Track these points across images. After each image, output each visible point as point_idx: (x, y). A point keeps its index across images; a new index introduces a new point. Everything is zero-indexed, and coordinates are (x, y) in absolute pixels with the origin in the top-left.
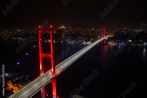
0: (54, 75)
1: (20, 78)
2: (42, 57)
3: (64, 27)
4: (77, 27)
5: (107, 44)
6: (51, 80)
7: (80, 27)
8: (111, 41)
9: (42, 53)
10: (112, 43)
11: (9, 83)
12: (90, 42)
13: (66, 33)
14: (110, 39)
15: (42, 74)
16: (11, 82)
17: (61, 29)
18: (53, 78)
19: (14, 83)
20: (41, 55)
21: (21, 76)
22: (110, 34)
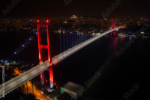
0: (51, 64)
1: (26, 65)
2: (41, 48)
3: (76, 17)
4: (89, 17)
5: (117, 36)
6: (48, 68)
7: (92, 17)
8: (122, 32)
9: (40, 44)
10: (122, 35)
11: (16, 69)
12: (100, 33)
13: (77, 23)
14: (121, 31)
15: (41, 63)
16: (18, 69)
17: (72, 19)
18: (50, 67)
19: (20, 70)
20: (40, 46)
21: (27, 64)
22: (122, 25)
